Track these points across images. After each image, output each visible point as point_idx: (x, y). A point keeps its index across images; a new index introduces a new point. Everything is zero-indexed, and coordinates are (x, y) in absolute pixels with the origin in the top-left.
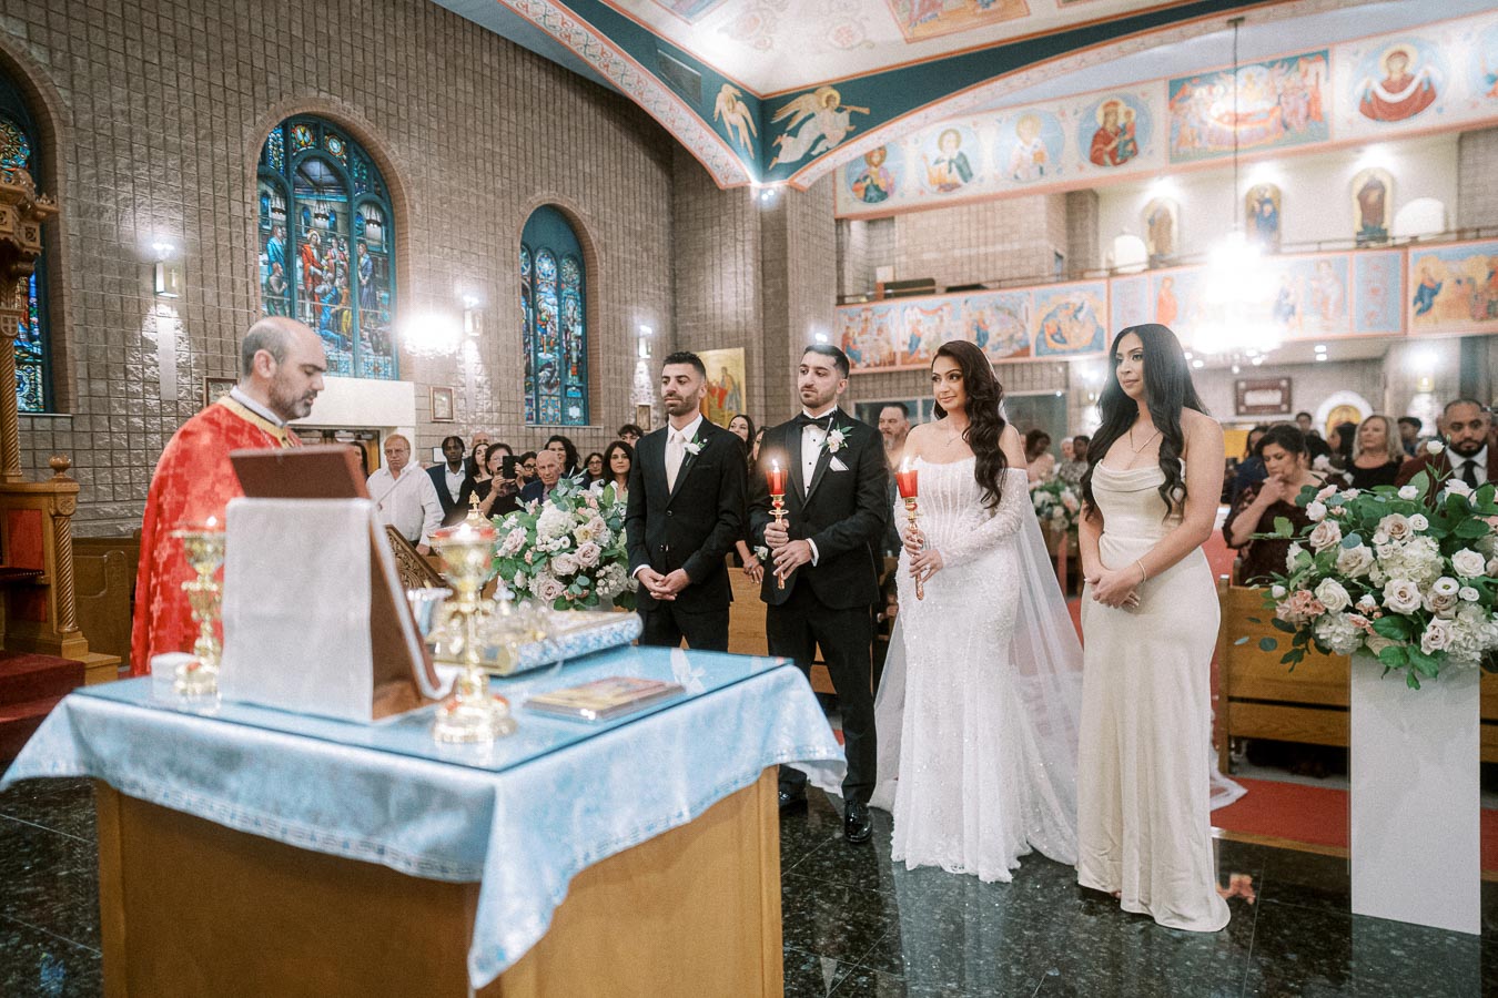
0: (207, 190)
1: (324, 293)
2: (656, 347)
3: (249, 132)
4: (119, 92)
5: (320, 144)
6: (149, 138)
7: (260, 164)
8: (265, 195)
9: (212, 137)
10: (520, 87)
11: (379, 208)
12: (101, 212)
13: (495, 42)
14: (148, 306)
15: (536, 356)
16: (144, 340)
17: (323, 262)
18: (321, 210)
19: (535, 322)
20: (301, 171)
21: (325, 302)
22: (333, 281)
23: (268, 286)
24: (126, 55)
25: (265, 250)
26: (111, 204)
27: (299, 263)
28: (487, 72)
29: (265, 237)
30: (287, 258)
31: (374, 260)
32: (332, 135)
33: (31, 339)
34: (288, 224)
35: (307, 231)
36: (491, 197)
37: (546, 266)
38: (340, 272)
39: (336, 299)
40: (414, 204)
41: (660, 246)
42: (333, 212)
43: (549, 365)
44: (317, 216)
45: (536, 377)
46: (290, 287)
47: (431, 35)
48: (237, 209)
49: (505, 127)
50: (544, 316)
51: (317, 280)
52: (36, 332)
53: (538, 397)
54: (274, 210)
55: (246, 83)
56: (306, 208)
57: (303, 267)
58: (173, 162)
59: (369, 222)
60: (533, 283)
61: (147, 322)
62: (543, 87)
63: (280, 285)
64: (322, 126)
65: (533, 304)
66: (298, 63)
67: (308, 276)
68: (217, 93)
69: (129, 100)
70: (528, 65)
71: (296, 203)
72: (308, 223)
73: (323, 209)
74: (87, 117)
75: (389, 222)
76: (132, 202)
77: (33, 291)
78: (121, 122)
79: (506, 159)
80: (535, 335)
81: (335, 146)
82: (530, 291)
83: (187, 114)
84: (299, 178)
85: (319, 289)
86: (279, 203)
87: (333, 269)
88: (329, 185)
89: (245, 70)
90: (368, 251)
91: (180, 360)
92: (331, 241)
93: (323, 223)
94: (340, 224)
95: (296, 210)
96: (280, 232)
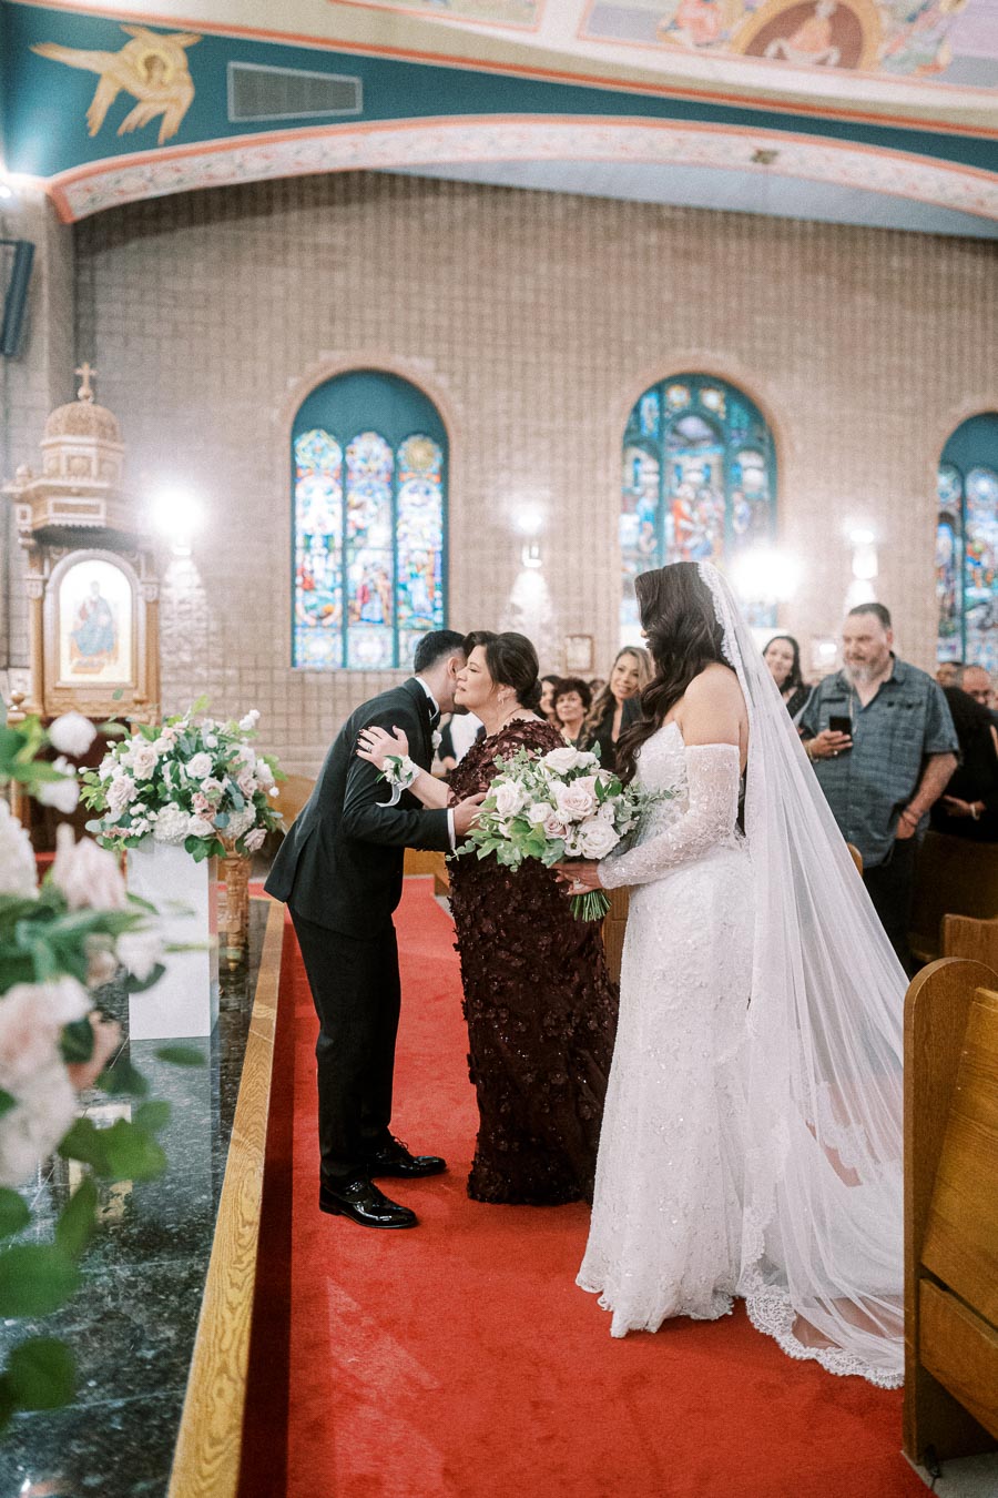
0: (573, 465)
1: (694, 548)
3: (615, 404)
4: (503, 395)
5: (696, 399)
6: (525, 427)
7: (628, 432)
8: (637, 461)
9: (580, 417)
10: (944, 282)
11: (759, 452)
12: (482, 499)
13: (908, 239)
14: (517, 574)
15: (963, 594)
16: (513, 606)
17: (696, 516)
18: (694, 466)
19: (964, 552)
20: (675, 431)
22: (704, 534)
23: (638, 548)
24: (510, 363)
25: (635, 511)
26: (490, 491)
27: (669, 520)
28: (896, 277)
29: (637, 499)
30: (657, 518)
31: (753, 508)
32: (709, 387)
33: (435, 609)
34: (660, 484)
35: (679, 486)
36: (896, 418)
37: (984, 487)
38: (713, 523)
40: (794, 442)
42: (708, 466)
43: (983, 603)
44: (689, 471)
45: (963, 619)
46: (660, 546)
47: (823, 257)
48: (600, 477)
49: (919, 334)
50: (978, 546)
51: (687, 534)
52: (439, 604)
53: (964, 641)
54: (646, 473)
55: (614, 360)
56: (678, 467)
57: (675, 525)
58: (544, 445)
59: (745, 469)
60: (963, 510)
61: (517, 589)
62: (979, 272)
63: (649, 542)
64: (696, 381)
65: (961, 533)
66: (667, 325)
67: (678, 531)
68: (586, 375)
69: (509, 400)
70: (956, 253)
71: (669, 462)
72: (680, 479)
73: (698, 463)
74: (474, 422)
75: (772, 466)
76: (509, 487)
77: (438, 572)
78: (503, 421)
79: (920, 371)
80: (964, 570)
81: (712, 399)
82: (956, 519)
83: (559, 400)
84: (674, 438)
85: (690, 543)
86: (650, 465)
87: (705, 522)
88: (704, 439)
89: (614, 347)
90: (746, 498)
91: (545, 620)
92: (705, 494)
93: (697, 478)
94: (716, 476)
95: (669, 469)
96: (652, 492)
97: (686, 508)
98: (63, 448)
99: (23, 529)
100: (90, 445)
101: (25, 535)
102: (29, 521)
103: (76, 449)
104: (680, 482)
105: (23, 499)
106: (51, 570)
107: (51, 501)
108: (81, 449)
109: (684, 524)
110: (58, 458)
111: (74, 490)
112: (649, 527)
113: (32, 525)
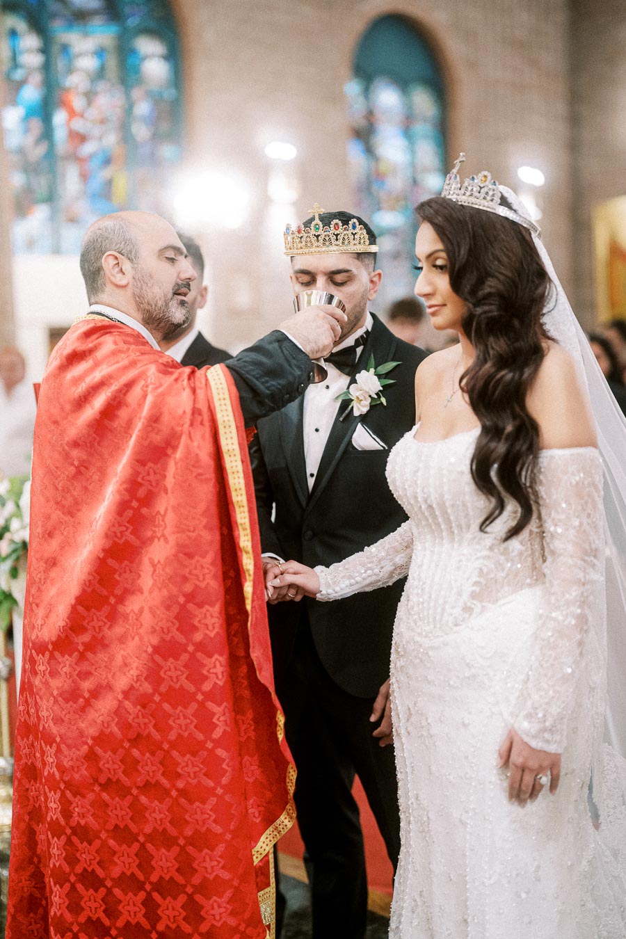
1: (91, 157)
2: (546, 198)
8: (14, 32)
11: (162, 36)
17: (91, 114)
18: (87, 47)
21: (94, 164)
22: (102, 138)
23: (21, 151)
25: (18, 103)
27: (59, 118)
30: (45, 112)
34: (47, 67)
37: (388, 98)
38: (112, 124)
39: (107, 161)
41: (552, 56)
42: (100, 52)
44: (80, 55)
50: (385, 166)
51: (81, 138)
54: (29, 51)
56: (65, 48)
59: (145, 58)
63: (37, 144)
65: (369, 150)
67: (71, 133)
71: (55, 39)
72: (69, 65)
73: (90, 44)
75: (176, 55)
82: (365, 134)
85: (88, 148)
86: (33, 42)
88: (97, 13)
90: (149, 94)
92: (101, 86)
93: (88, 63)
94: (112, 62)
95: (55, 49)
96: (37, 78)
97: (78, 103)
104: (70, 70)
109: (78, 125)
112: (36, 125)
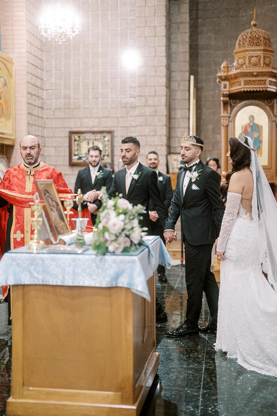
98: (247, 53)
99: (225, 93)
100: (260, 50)
101: (224, 96)
102: (227, 89)
103: (253, 53)
105: (226, 79)
106: (231, 110)
107: (242, 80)
108: (256, 53)
110: (244, 58)
111: (255, 74)
113: (228, 91)
